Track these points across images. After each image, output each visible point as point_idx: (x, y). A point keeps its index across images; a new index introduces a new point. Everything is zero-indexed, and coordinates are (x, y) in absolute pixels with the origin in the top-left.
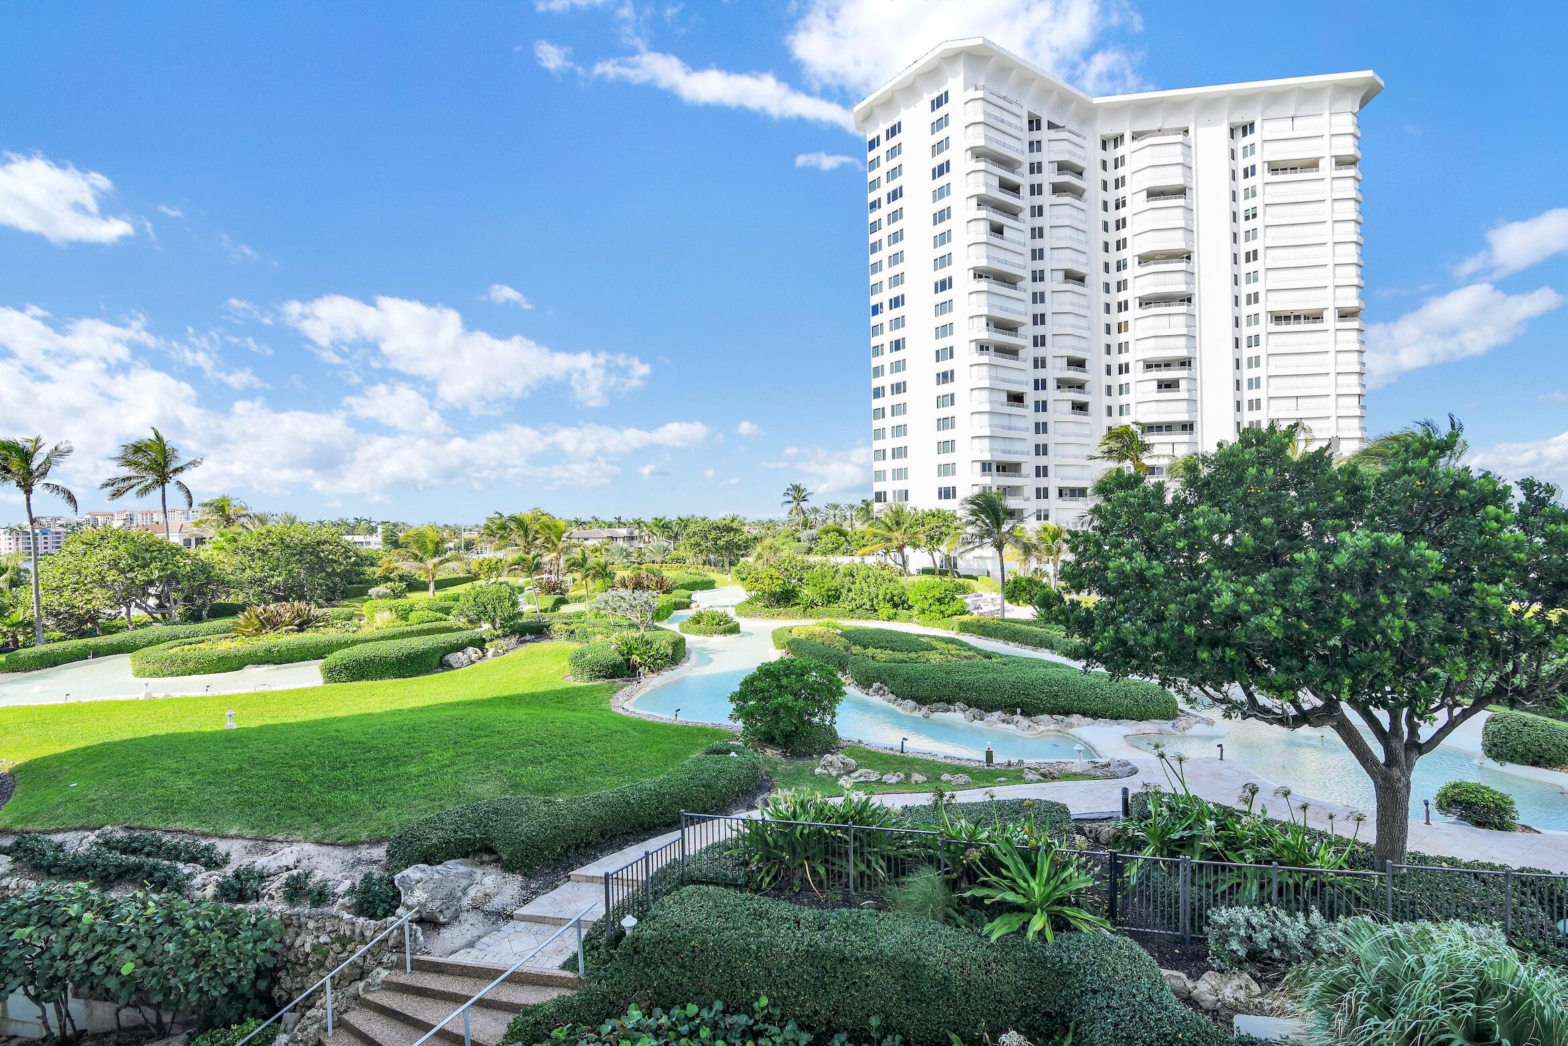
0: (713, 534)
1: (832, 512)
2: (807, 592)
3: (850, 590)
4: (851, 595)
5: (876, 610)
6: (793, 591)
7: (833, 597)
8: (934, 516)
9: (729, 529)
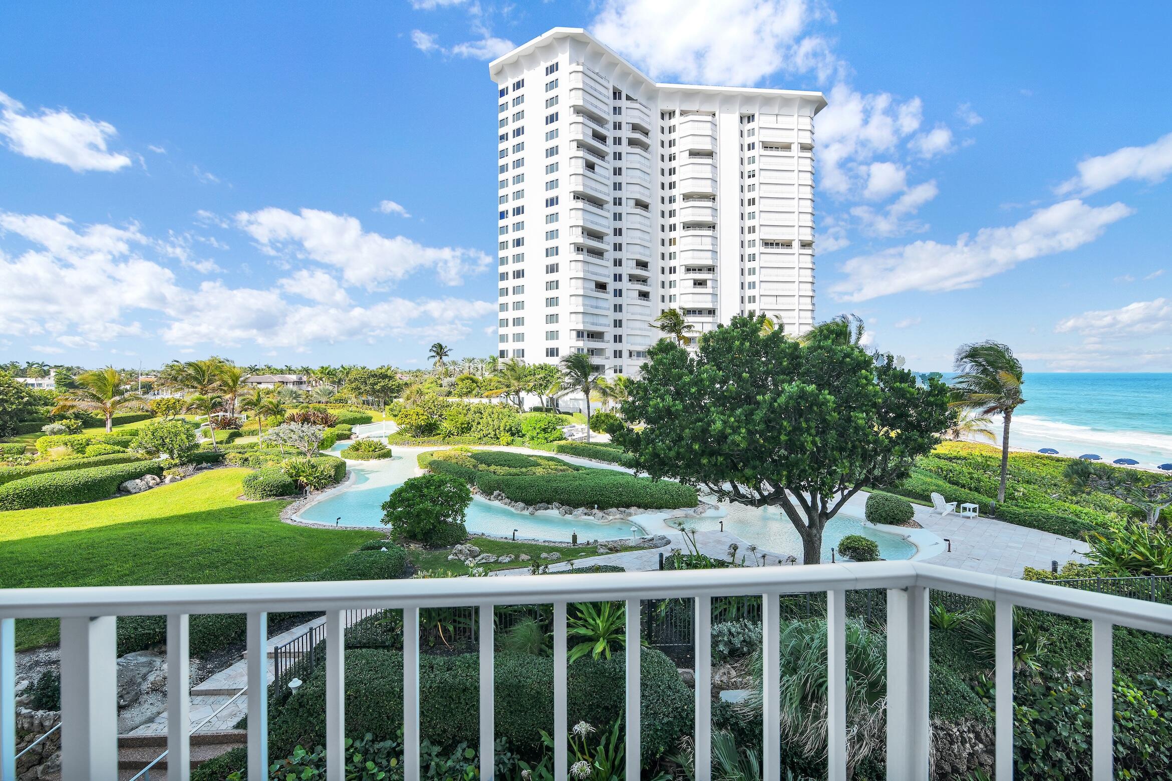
0: (372, 380)
1: (467, 365)
2: (446, 425)
3: (479, 423)
4: (480, 427)
5: (498, 438)
6: (435, 424)
7: (466, 429)
8: (542, 369)
9: (384, 376)
